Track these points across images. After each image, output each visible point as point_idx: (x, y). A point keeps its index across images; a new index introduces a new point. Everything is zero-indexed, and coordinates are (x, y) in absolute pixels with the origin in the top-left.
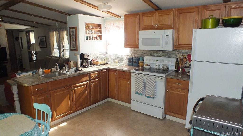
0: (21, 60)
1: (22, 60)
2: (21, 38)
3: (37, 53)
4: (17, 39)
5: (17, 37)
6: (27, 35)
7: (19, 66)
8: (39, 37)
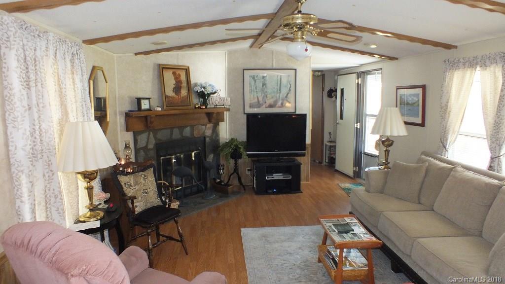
0: (332, 146)
1: (335, 147)
2: (342, 90)
3: (393, 141)
4: (332, 93)
5: (333, 88)
6: (358, 84)
7: (327, 161)
8: (397, 89)
